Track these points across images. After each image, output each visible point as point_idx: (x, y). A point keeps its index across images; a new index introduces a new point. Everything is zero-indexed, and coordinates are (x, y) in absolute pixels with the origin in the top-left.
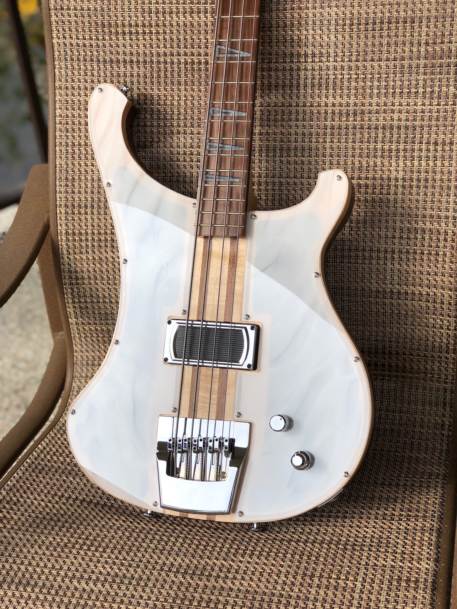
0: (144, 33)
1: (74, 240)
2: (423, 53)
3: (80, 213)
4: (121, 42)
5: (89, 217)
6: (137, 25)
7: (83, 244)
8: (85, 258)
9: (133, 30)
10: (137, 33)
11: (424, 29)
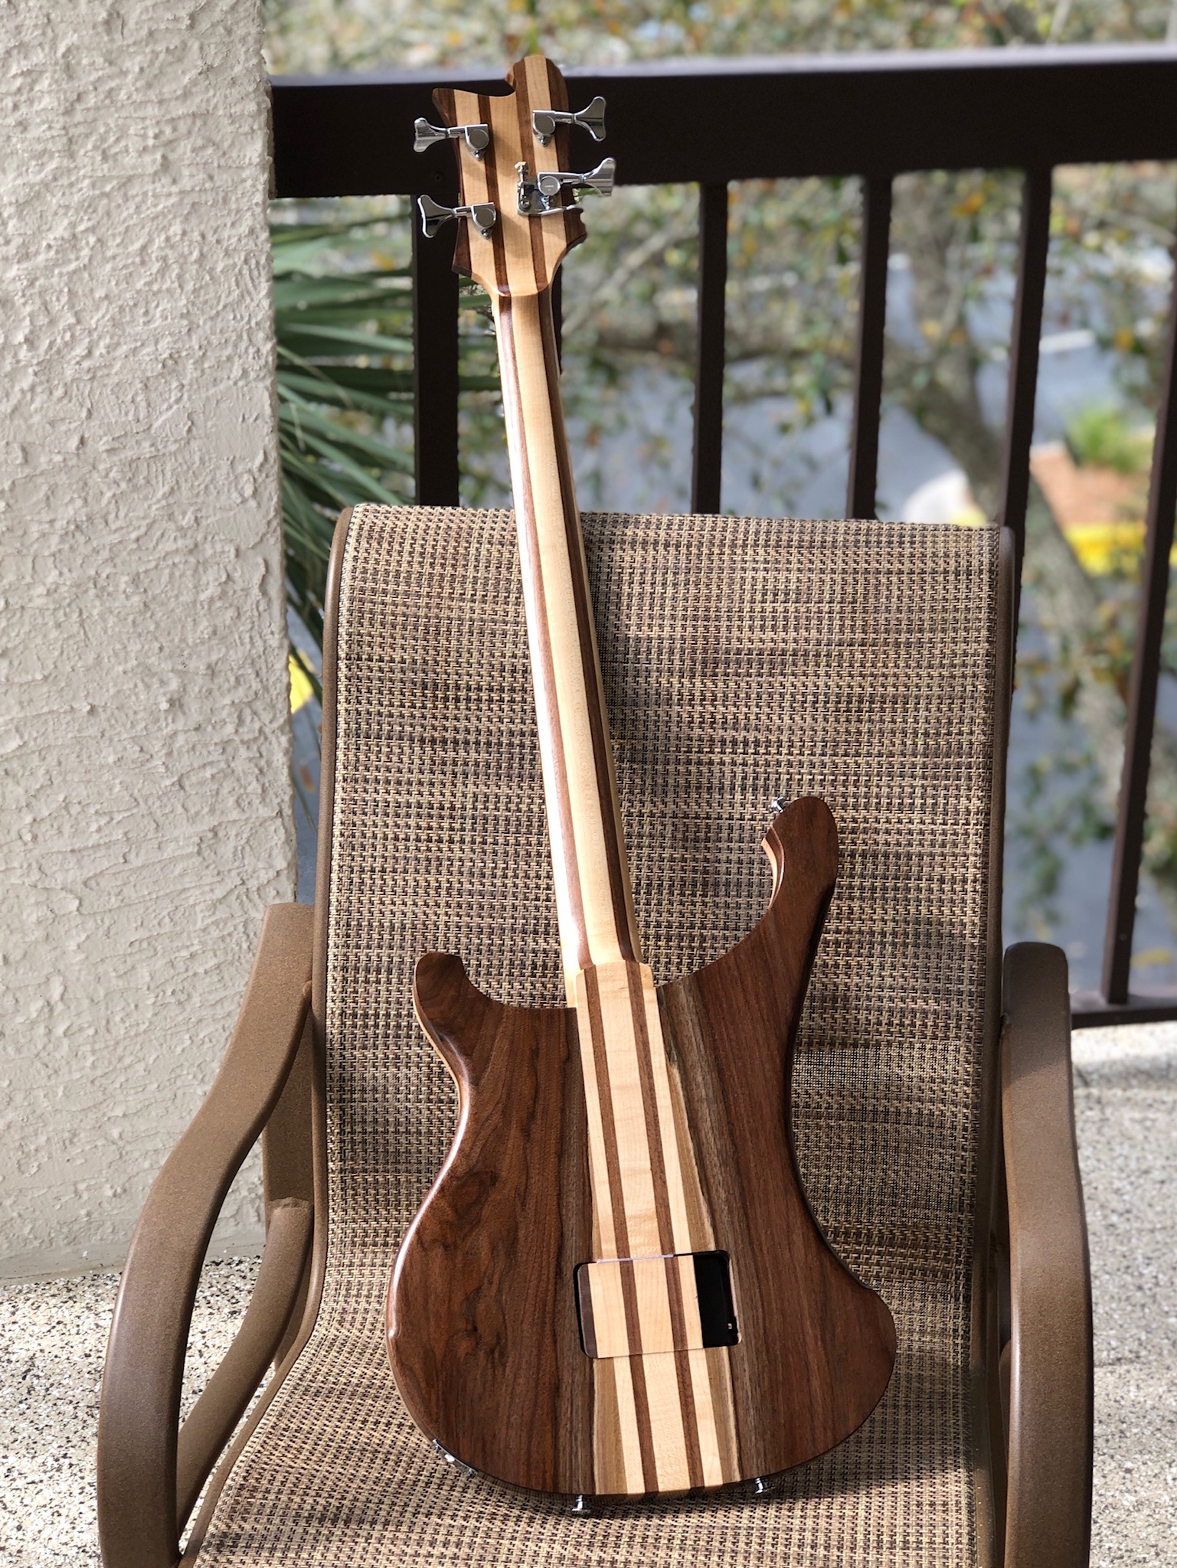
0: (490, 700)
1: (354, 1026)
2: (921, 749)
3: (367, 981)
4: (451, 712)
5: (382, 988)
6: (479, 689)
7: (370, 1032)
8: (370, 1055)
9: (473, 695)
10: (479, 700)
11: (923, 713)
